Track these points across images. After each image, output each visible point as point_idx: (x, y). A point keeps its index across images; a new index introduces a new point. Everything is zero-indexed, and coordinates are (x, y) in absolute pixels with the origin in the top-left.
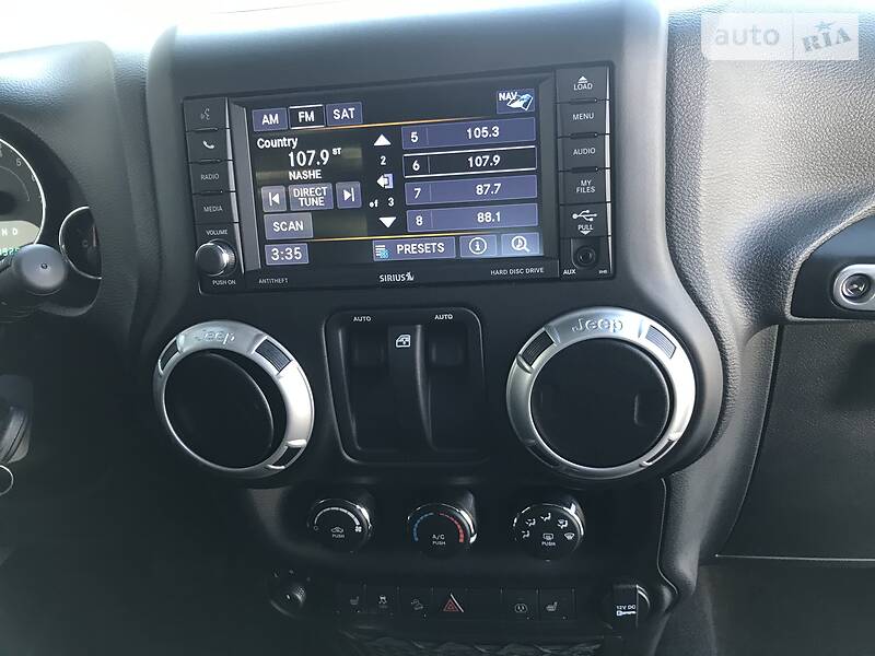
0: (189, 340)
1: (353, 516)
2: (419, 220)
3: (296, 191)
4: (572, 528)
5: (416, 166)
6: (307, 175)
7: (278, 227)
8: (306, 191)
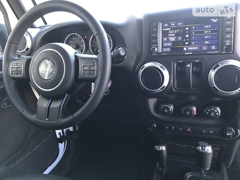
0: (147, 65)
1: (169, 107)
2: (193, 43)
3: (169, 38)
4: (218, 112)
5: (193, 33)
6: (172, 35)
7: (165, 45)
8: (171, 38)
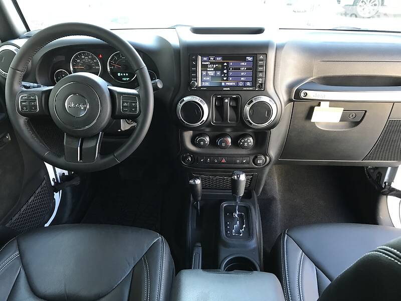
0: (186, 99)
1: (205, 140)
2: (231, 79)
3: (208, 72)
4: (251, 142)
5: (231, 69)
6: (211, 69)
7: (204, 79)
8: (210, 72)
